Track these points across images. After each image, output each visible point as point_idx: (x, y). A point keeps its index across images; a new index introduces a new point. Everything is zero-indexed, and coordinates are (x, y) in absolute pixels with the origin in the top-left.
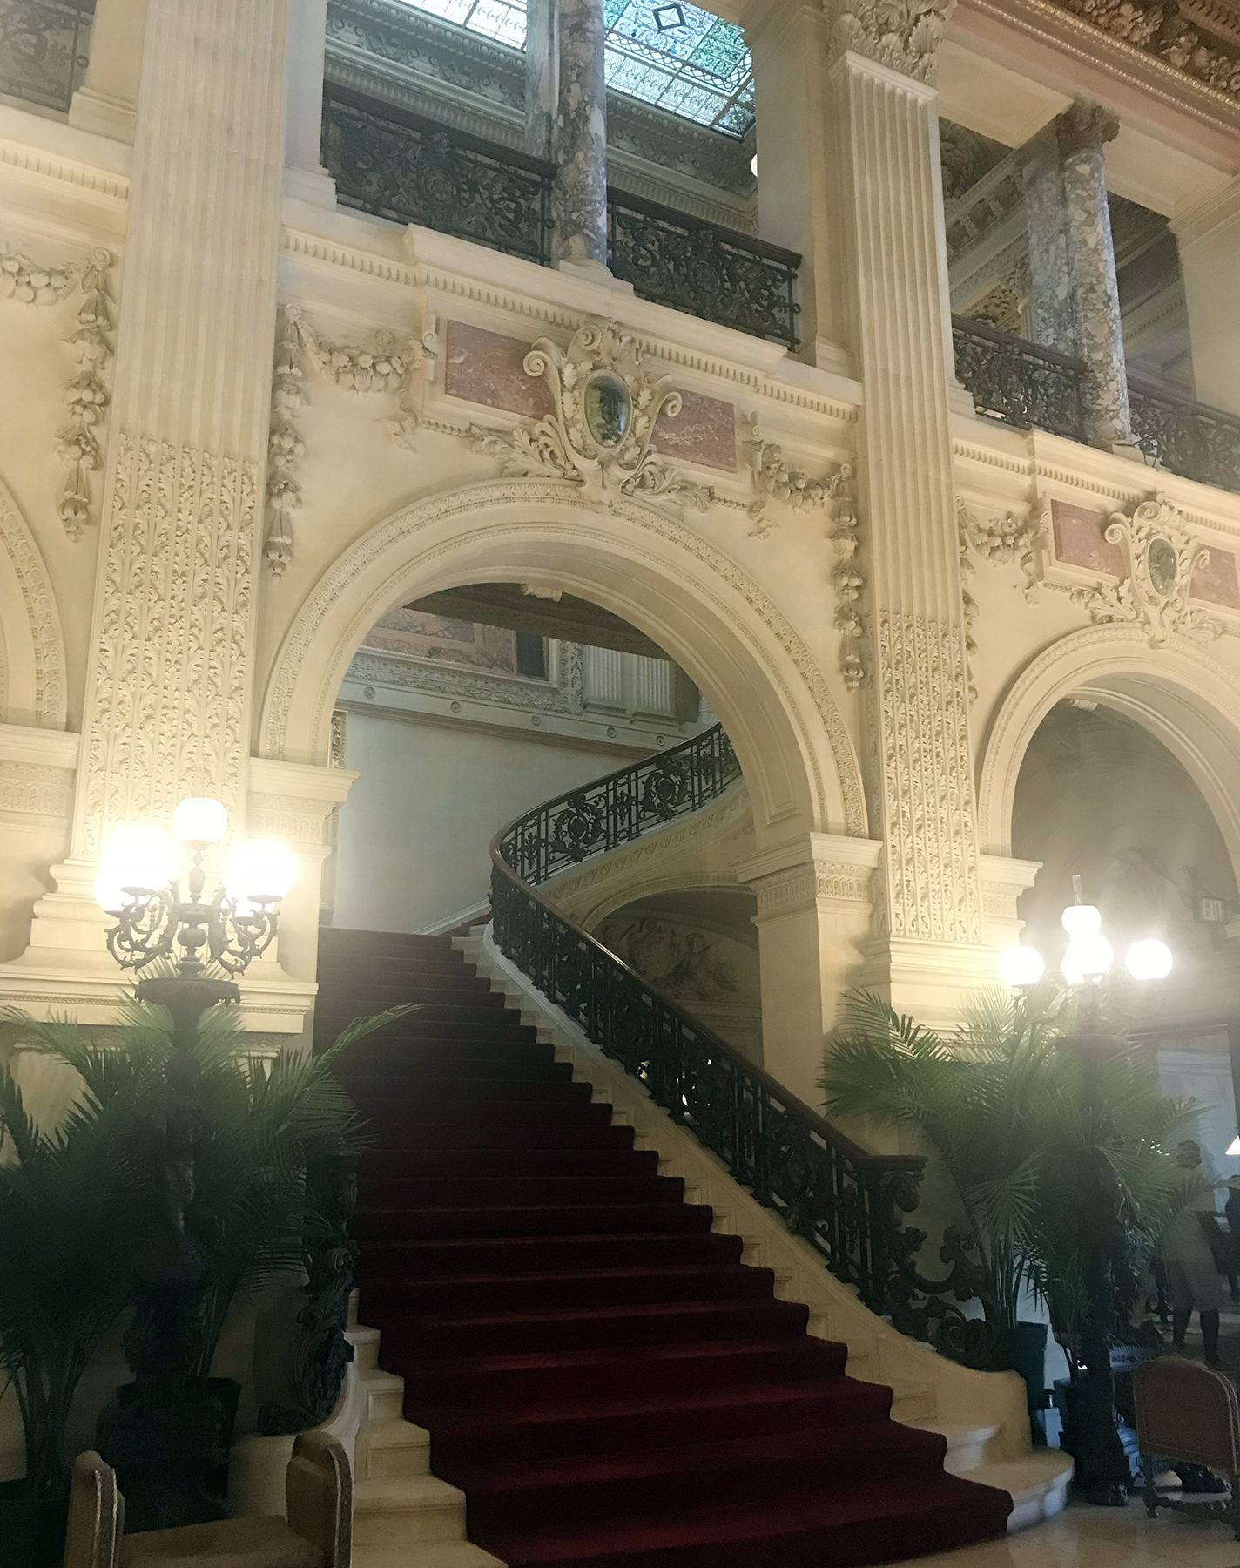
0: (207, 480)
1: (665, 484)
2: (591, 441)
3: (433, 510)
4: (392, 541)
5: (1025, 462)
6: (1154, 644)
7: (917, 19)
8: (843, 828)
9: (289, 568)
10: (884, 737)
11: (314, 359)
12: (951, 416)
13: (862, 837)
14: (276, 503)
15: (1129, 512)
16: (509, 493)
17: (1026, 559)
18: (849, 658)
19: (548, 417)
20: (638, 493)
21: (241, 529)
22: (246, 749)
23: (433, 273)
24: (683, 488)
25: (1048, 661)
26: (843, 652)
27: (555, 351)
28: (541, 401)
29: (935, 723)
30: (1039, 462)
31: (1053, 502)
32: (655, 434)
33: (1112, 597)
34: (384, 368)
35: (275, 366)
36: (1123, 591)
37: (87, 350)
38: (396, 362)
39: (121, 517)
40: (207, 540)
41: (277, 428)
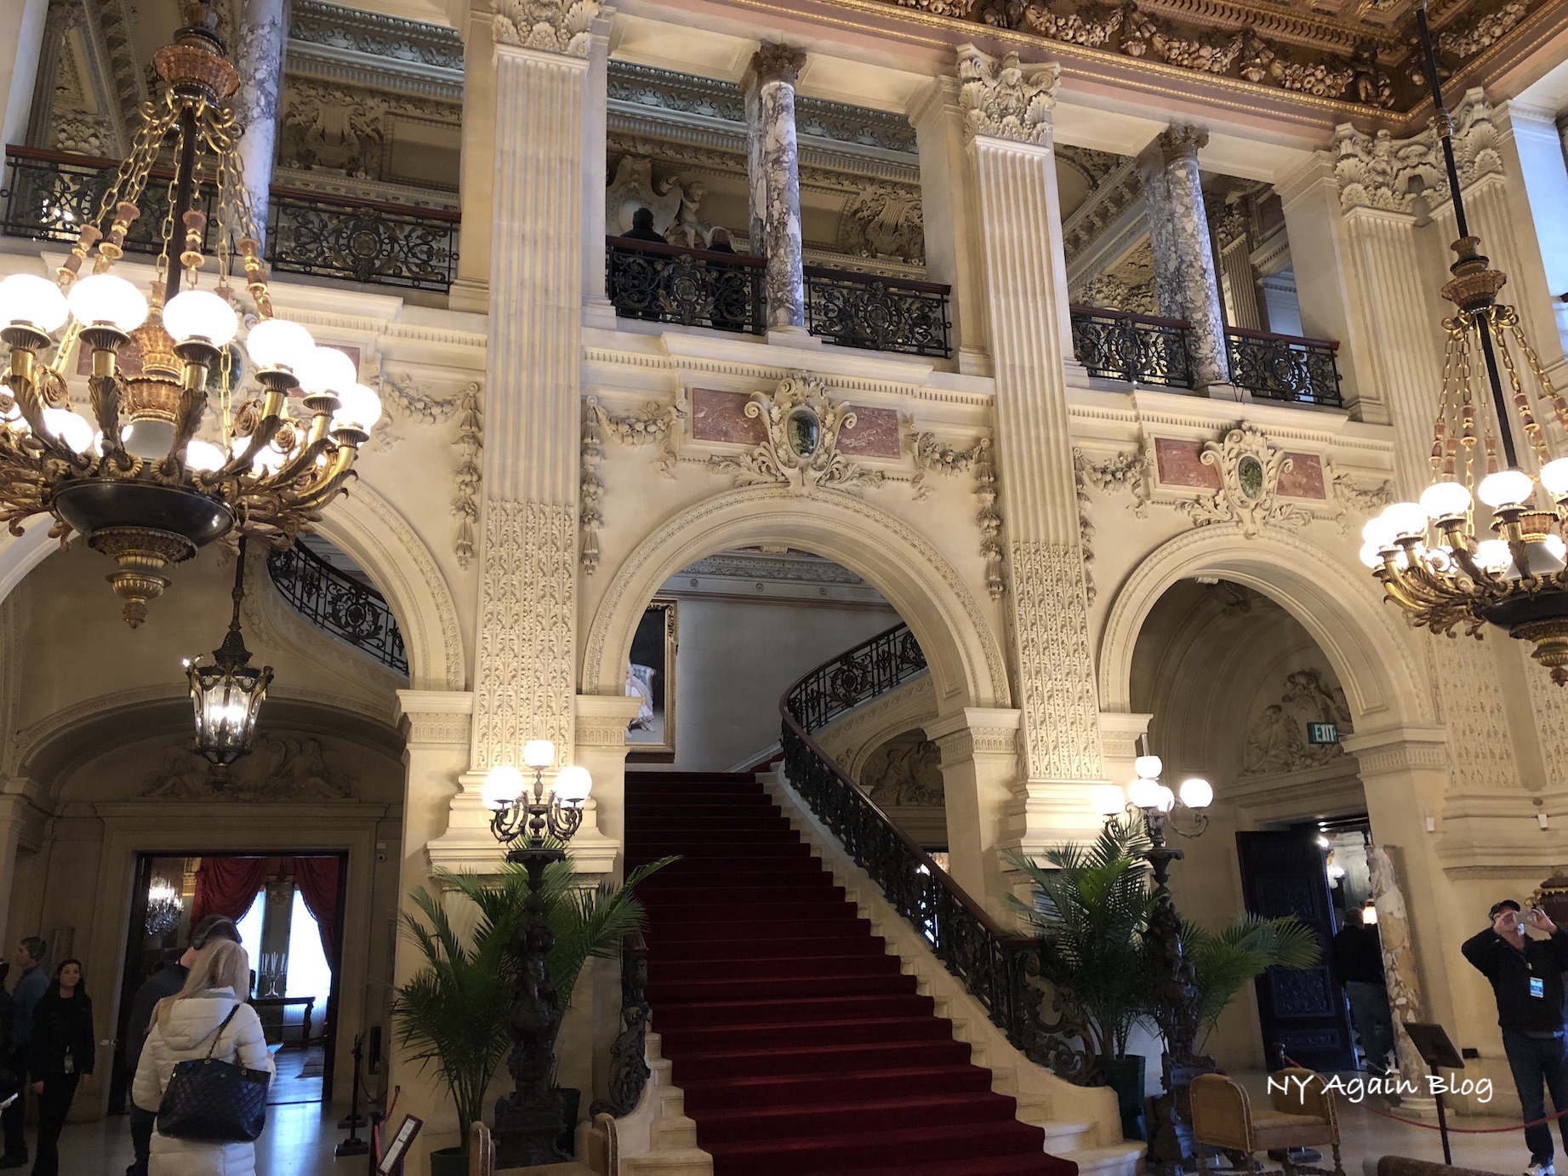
0: (542, 521)
1: (848, 474)
2: (793, 455)
3: (689, 517)
4: (663, 541)
5: (1133, 413)
6: (1248, 536)
7: (1031, 98)
8: (993, 701)
9: (597, 568)
10: (1019, 633)
11: (608, 429)
12: (1067, 389)
13: (1004, 707)
14: (587, 529)
15: (1221, 439)
16: (739, 497)
17: (1136, 485)
18: (992, 578)
19: (763, 443)
20: (829, 484)
21: (565, 550)
22: (573, 689)
23: (681, 359)
24: (862, 475)
25: (1155, 561)
26: (987, 575)
27: (765, 398)
28: (758, 432)
29: (1059, 620)
30: (1142, 412)
31: (1157, 440)
32: (839, 442)
33: (1210, 505)
34: (652, 429)
35: (583, 438)
36: (1219, 499)
37: (465, 448)
38: (659, 423)
39: (491, 553)
40: (544, 560)
41: (585, 480)
